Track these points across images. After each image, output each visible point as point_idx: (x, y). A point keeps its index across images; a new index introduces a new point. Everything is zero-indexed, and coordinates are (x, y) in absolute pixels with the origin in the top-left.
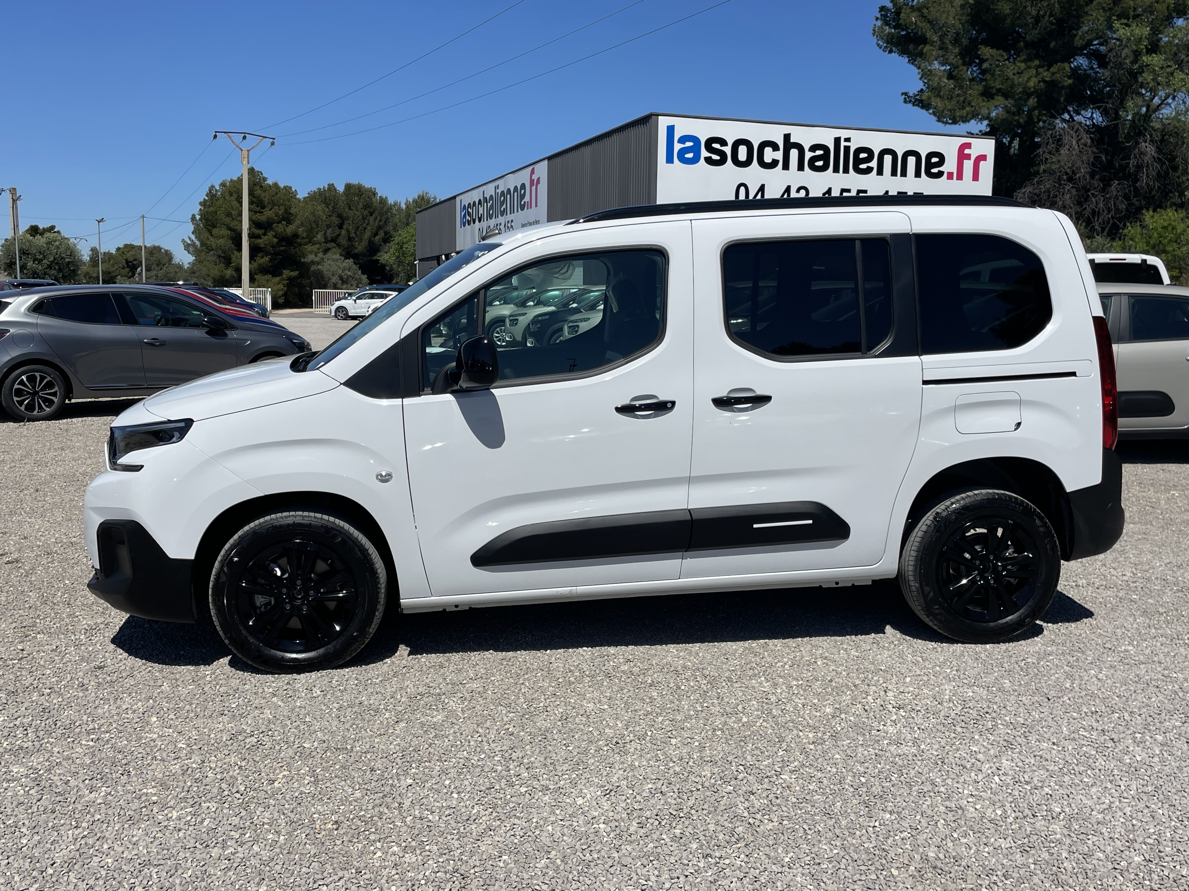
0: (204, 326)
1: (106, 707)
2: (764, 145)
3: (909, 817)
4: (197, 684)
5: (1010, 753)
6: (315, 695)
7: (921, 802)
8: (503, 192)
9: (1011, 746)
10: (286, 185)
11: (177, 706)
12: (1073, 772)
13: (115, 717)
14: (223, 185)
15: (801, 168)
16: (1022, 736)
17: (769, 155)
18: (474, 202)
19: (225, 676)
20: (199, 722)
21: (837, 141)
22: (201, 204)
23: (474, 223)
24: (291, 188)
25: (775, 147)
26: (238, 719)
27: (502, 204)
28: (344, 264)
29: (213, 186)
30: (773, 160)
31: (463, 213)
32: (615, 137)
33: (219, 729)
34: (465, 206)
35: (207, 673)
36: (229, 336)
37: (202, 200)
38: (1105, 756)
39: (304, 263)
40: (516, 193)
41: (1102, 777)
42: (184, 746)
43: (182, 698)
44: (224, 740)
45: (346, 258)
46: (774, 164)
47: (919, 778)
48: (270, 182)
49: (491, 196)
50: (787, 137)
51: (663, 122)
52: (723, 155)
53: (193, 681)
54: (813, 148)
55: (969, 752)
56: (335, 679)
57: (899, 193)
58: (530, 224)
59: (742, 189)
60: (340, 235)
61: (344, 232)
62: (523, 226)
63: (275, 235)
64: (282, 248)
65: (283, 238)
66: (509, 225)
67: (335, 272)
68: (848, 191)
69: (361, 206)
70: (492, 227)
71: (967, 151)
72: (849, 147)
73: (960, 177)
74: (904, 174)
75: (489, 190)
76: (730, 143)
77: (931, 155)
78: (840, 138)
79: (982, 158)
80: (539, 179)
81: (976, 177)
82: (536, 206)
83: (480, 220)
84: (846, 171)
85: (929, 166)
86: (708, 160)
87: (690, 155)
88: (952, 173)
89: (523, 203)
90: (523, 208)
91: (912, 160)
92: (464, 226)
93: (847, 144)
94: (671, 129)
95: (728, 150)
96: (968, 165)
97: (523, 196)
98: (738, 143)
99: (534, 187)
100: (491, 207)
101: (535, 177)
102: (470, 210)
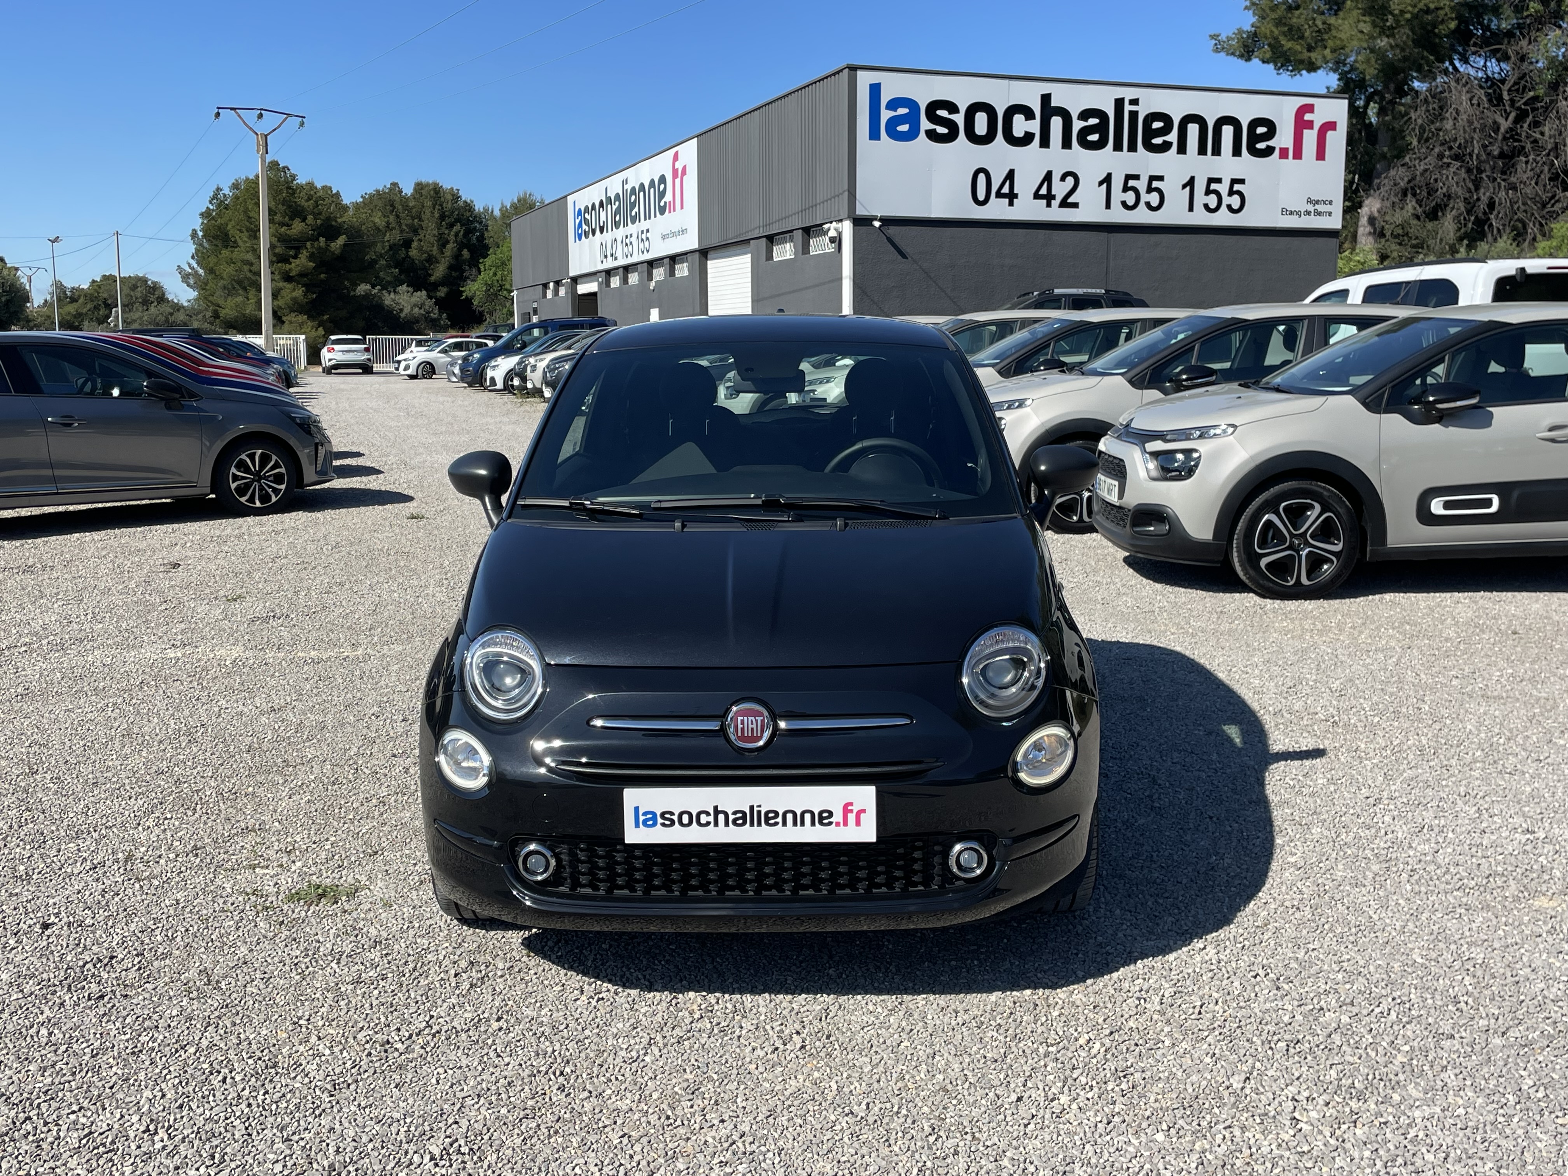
2: (1012, 110)
8: (633, 188)
10: (325, 184)
14: (234, 186)
15: (1066, 144)
17: (1020, 125)
18: (593, 205)
21: (1119, 103)
22: (203, 214)
23: (594, 234)
25: (1029, 114)
27: (633, 205)
28: (415, 298)
29: (219, 190)
30: (1026, 133)
31: (577, 221)
34: (580, 210)
37: (204, 210)
39: (355, 297)
40: (652, 190)
45: (417, 290)
46: (1028, 138)
48: (301, 180)
49: (617, 195)
50: (1046, 99)
52: (952, 126)
54: (1085, 115)
57: (1211, 181)
58: (674, 234)
59: (982, 177)
60: (408, 256)
61: (413, 253)
62: (664, 237)
63: (311, 257)
64: (323, 276)
65: (323, 261)
66: (644, 237)
67: (401, 310)
68: (1137, 177)
69: (437, 215)
70: (619, 240)
71: (1308, 117)
72: (1136, 113)
73: (1298, 155)
74: (1217, 151)
75: (614, 185)
76: (963, 109)
77: (1255, 123)
78: (1123, 99)
79: (1330, 126)
80: (684, 168)
81: (1321, 155)
82: (682, 207)
83: (602, 231)
84: (1132, 148)
85: (1254, 138)
86: (932, 135)
87: (904, 128)
88: (1287, 149)
89: (662, 204)
90: (662, 211)
91: (1228, 131)
92: (580, 239)
93: (1134, 108)
94: (875, 89)
95: (959, 119)
96: (1310, 137)
97: (662, 194)
98: (974, 109)
99: (678, 181)
100: (618, 211)
101: (679, 165)
102: (588, 217)
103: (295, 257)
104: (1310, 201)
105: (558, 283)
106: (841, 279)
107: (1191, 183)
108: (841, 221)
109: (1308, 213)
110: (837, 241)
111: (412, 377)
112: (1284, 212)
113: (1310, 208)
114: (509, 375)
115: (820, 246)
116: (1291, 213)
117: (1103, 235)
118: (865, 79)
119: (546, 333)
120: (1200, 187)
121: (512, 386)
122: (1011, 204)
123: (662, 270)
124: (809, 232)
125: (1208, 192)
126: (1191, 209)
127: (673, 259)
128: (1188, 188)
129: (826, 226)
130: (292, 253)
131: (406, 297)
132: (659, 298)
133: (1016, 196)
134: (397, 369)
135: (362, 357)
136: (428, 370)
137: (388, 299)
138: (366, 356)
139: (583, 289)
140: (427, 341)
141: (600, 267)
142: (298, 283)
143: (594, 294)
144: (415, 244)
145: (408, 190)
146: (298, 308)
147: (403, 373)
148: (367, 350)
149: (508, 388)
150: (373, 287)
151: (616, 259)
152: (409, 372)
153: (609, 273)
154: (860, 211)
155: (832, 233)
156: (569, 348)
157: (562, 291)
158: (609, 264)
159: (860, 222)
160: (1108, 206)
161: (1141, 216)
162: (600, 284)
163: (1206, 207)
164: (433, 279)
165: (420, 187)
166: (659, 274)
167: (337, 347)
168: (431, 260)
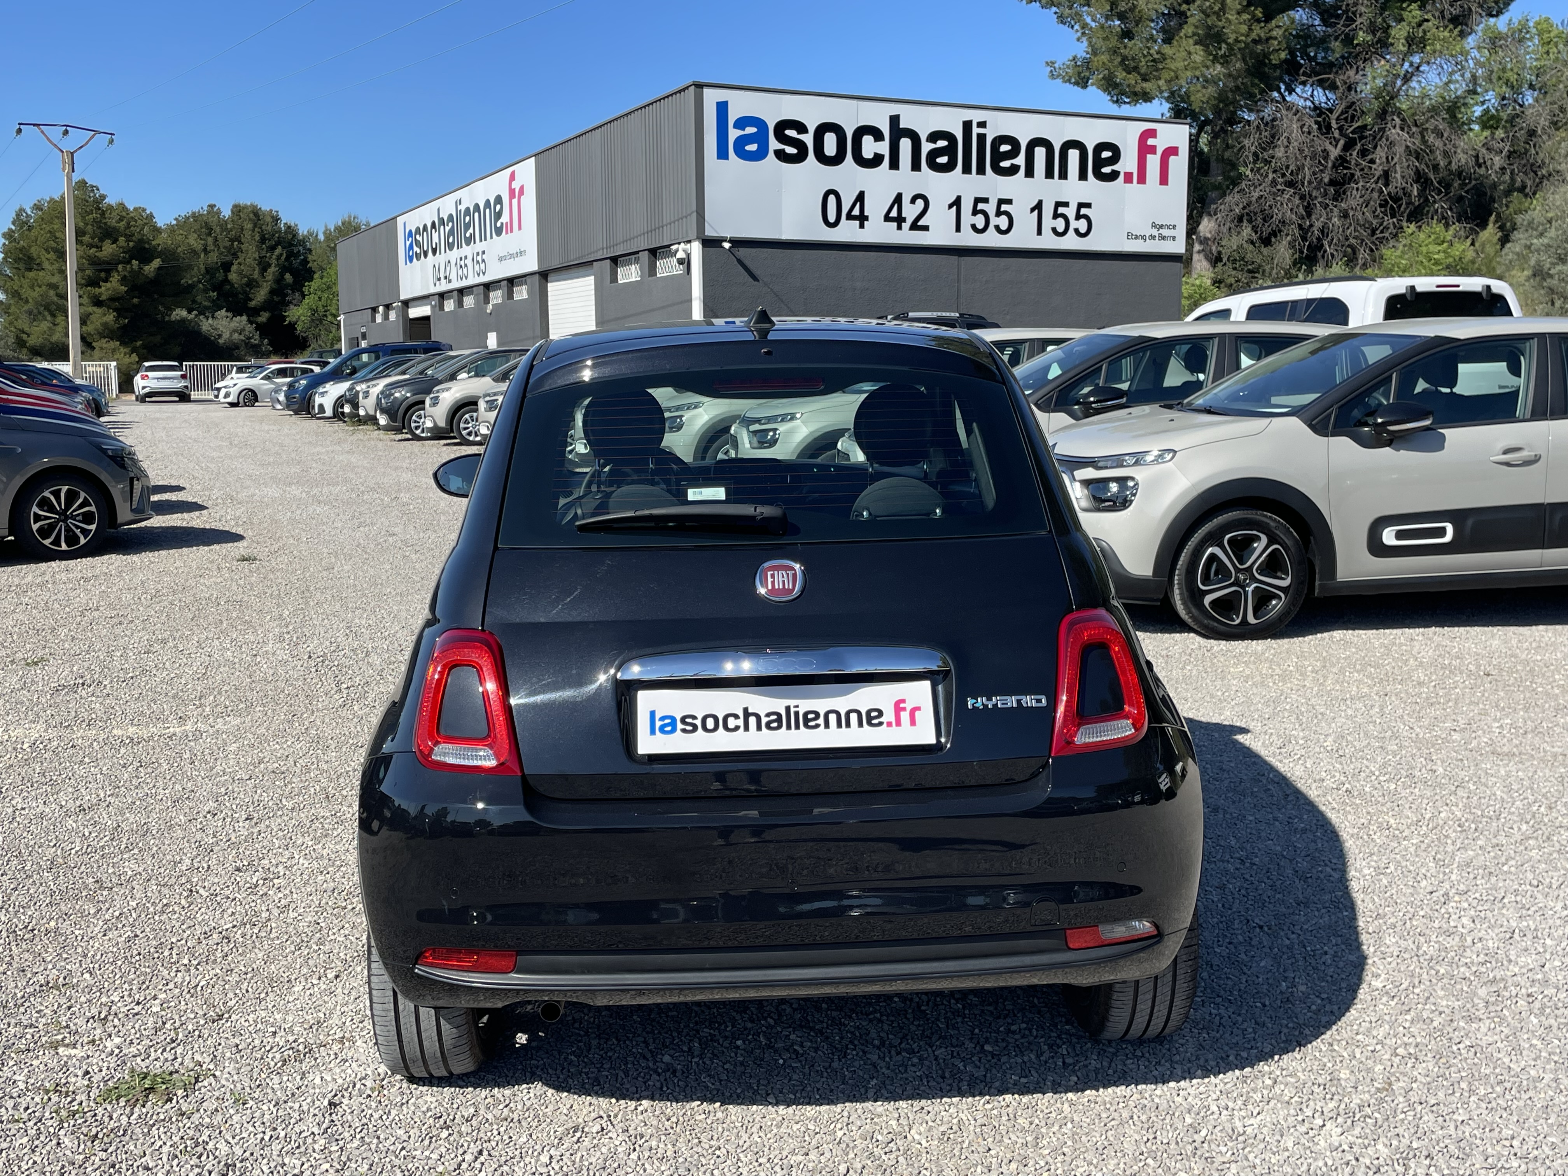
2: (861, 131)
8: (468, 209)
10: (137, 206)
14: (37, 207)
15: (916, 166)
17: (869, 146)
18: (425, 227)
21: (967, 125)
22: (4, 235)
23: (426, 256)
24: (144, 210)
25: (878, 135)
27: (467, 226)
28: (234, 324)
29: (22, 210)
30: (876, 155)
31: (408, 243)
34: (410, 231)
37: (6, 230)
40: (487, 211)
45: (237, 315)
46: (877, 160)
48: (111, 201)
49: (451, 216)
50: (894, 120)
52: (801, 147)
54: (934, 137)
57: (1058, 204)
58: (511, 256)
59: (832, 199)
60: (226, 281)
61: (233, 276)
62: (501, 259)
63: (124, 280)
64: (135, 300)
65: (136, 285)
66: (480, 259)
67: (220, 336)
68: (986, 200)
69: (257, 238)
70: (453, 263)
71: (1151, 142)
72: (985, 135)
73: (1142, 179)
74: (1063, 175)
75: (447, 206)
76: (812, 129)
77: (1100, 147)
78: (970, 122)
79: (1172, 151)
80: (522, 188)
81: (1164, 180)
82: (520, 228)
83: (434, 251)
84: (981, 171)
85: (1099, 163)
86: (781, 155)
87: (752, 147)
88: (1131, 174)
89: (498, 225)
90: (499, 232)
91: (1074, 155)
92: (411, 261)
93: (982, 131)
94: (722, 108)
95: (808, 139)
96: (1153, 162)
97: (499, 215)
98: (822, 129)
99: (515, 201)
100: (451, 232)
101: (516, 185)
102: (419, 238)
103: (106, 280)
104: (1154, 225)
105: (388, 307)
106: (690, 300)
107: (1039, 207)
108: (689, 242)
109: (1153, 237)
110: (686, 262)
111: (233, 405)
112: (1130, 236)
113: (1155, 232)
114: (339, 402)
115: (667, 268)
116: (1137, 237)
117: (954, 259)
118: (711, 97)
119: (377, 358)
120: (1048, 210)
121: (343, 413)
122: (862, 226)
123: (499, 293)
124: (654, 253)
125: (1056, 216)
126: (1039, 232)
127: (511, 281)
128: (1036, 212)
129: (674, 247)
130: (103, 275)
131: (225, 322)
132: (496, 321)
133: (867, 218)
134: (217, 396)
135: (180, 384)
136: (250, 397)
137: (206, 325)
138: (183, 383)
139: (415, 312)
140: (248, 367)
141: (433, 290)
142: (109, 308)
143: (427, 319)
144: (234, 268)
145: (226, 213)
146: (109, 333)
147: (223, 400)
148: (184, 377)
149: (338, 415)
150: (189, 312)
151: (450, 281)
152: (229, 400)
153: (442, 296)
154: (709, 232)
155: (681, 255)
156: (404, 373)
157: (393, 315)
158: (443, 287)
159: (710, 243)
160: (958, 229)
161: (991, 240)
162: (433, 307)
163: (1054, 230)
164: (252, 304)
165: (238, 210)
166: (496, 297)
167: (151, 374)
168: (252, 284)
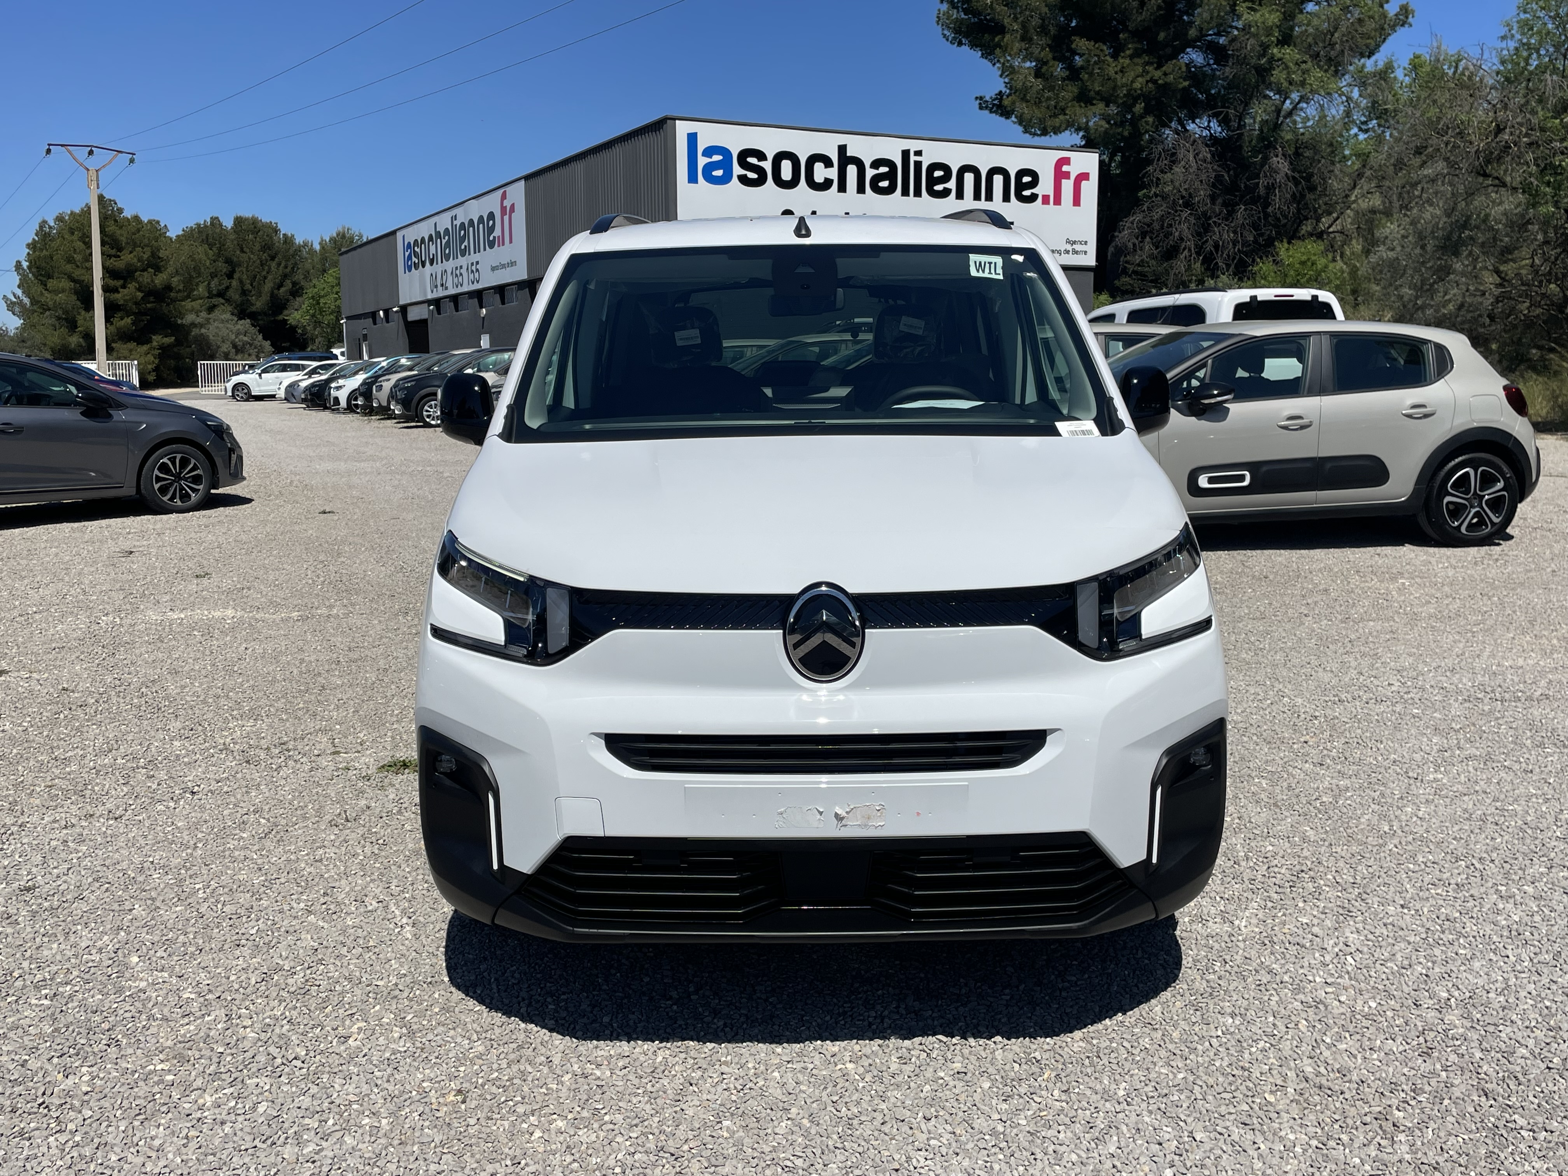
0: (77, 404)
1: (55, 946)
2: (814, 159)
3: (1258, 1020)
4: (186, 903)
5: (1352, 923)
6: (370, 908)
7: (1266, 998)
8: (463, 224)
9: (1351, 914)
10: (152, 218)
11: (164, 938)
12: (1441, 942)
13: (73, 961)
14: (60, 219)
15: (861, 189)
16: (1359, 900)
17: (820, 173)
19: (226, 890)
20: (206, 959)
21: (906, 154)
22: (28, 246)
23: (423, 266)
24: (158, 222)
25: (828, 163)
26: (265, 950)
27: (462, 240)
28: (239, 327)
29: (45, 222)
30: (826, 179)
31: (407, 254)
32: (617, 149)
33: (239, 968)
34: (409, 243)
35: (197, 886)
36: (115, 418)
37: (30, 241)
38: (1472, 917)
39: (183, 325)
40: (481, 226)
41: (1481, 946)
42: (193, 996)
43: (169, 926)
44: (253, 982)
45: (240, 319)
46: (827, 184)
47: (1249, 965)
48: (128, 214)
49: (447, 230)
50: (842, 149)
51: (683, 129)
52: (761, 172)
53: (179, 899)
54: (876, 164)
55: (1299, 924)
56: (394, 884)
58: (503, 266)
62: (493, 269)
63: (139, 288)
64: (150, 305)
65: (151, 292)
66: (474, 268)
67: (226, 337)
70: (449, 272)
71: (1065, 168)
72: (921, 162)
73: (1057, 202)
74: (989, 196)
75: (443, 222)
76: (770, 157)
77: (1021, 173)
78: (908, 151)
79: (1084, 176)
80: (513, 206)
81: (1077, 202)
82: (511, 242)
83: (432, 264)
84: (918, 193)
85: (1020, 187)
86: (743, 180)
87: (719, 173)
88: (1048, 196)
89: (491, 238)
90: (492, 245)
91: (998, 180)
92: (410, 271)
93: (918, 158)
94: (692, 138)
95: (767, 165)
96: (1067, 186)
97: (491, 230)
98: (780, 157)
99: (506, 218)
100: (447, 245)
101: (508, 204)
102: (417, 250)
104: (1068, 241)
105: (387, 312)
109: (1067, 252)
113: (1069, 247)
116: (1053, 252)
123: (492, 299)
127: (505, 288)
130: (120, 283)
131: (230, 325)
132: (488, 324)
139: (413, 316)
141: (430, 296)
143: (424, 321)
145: (228, 223)
146: (127, 336)
151: (446, 288)
153: (439, 301)
157: (392, 319)
158: (440, 293)
162: (430, 311)
164: (254, 309)
165: (239, 221)
166: (489, 302)
168: (254, 290)
